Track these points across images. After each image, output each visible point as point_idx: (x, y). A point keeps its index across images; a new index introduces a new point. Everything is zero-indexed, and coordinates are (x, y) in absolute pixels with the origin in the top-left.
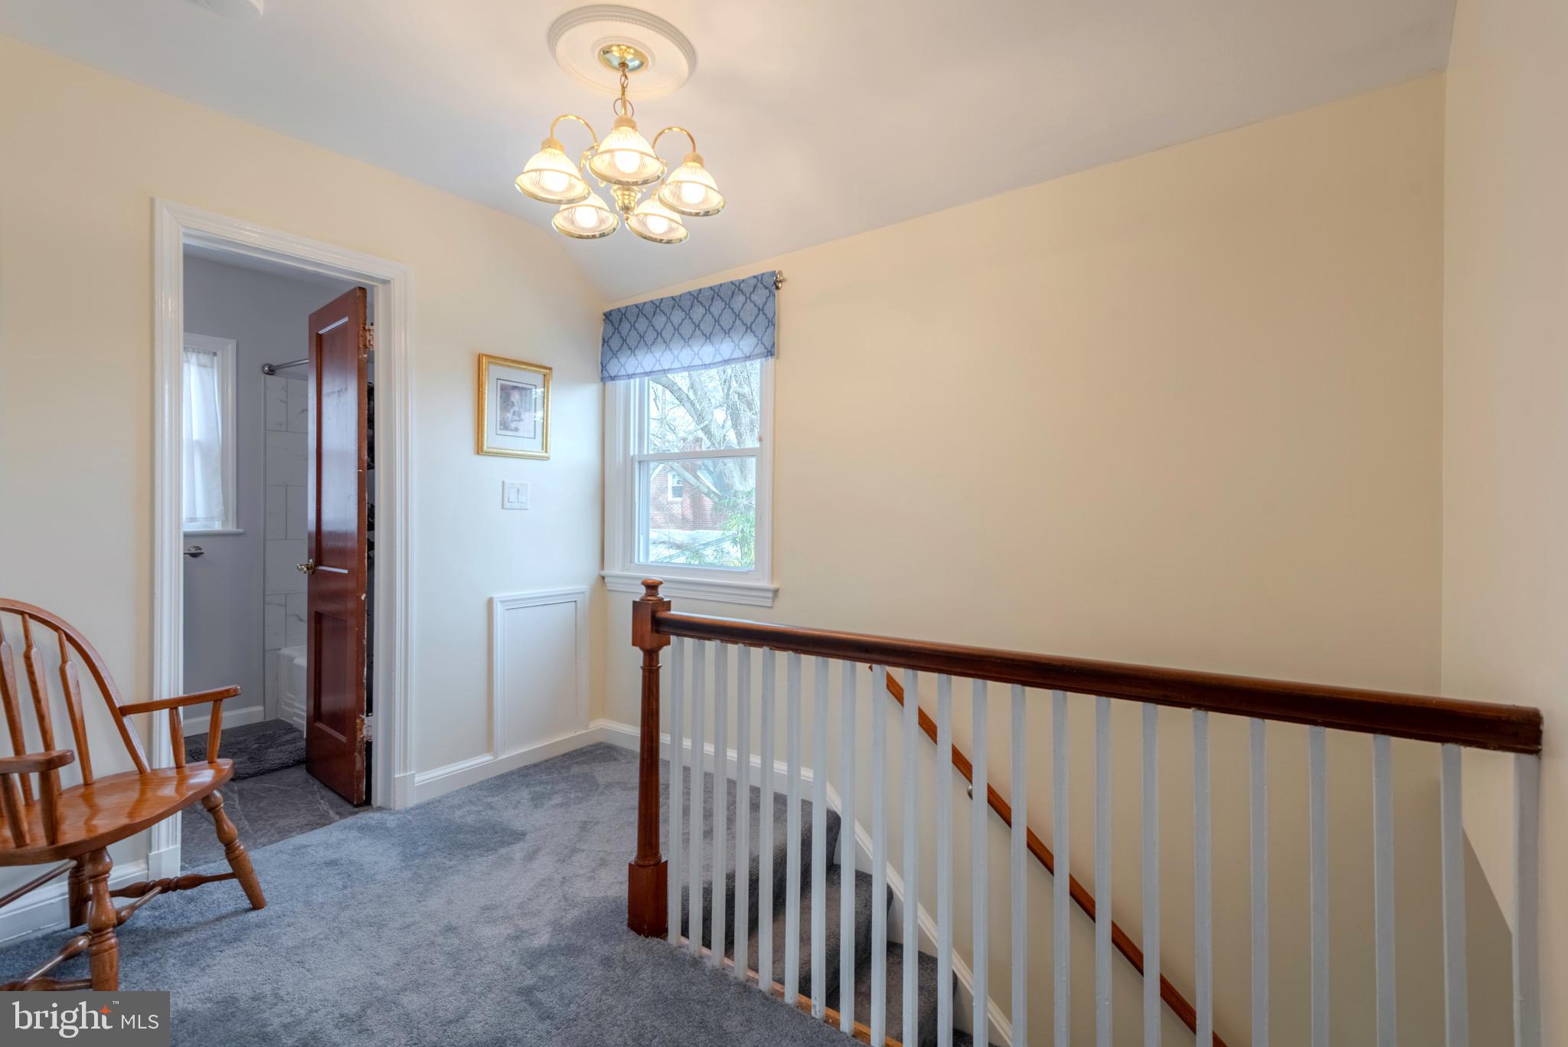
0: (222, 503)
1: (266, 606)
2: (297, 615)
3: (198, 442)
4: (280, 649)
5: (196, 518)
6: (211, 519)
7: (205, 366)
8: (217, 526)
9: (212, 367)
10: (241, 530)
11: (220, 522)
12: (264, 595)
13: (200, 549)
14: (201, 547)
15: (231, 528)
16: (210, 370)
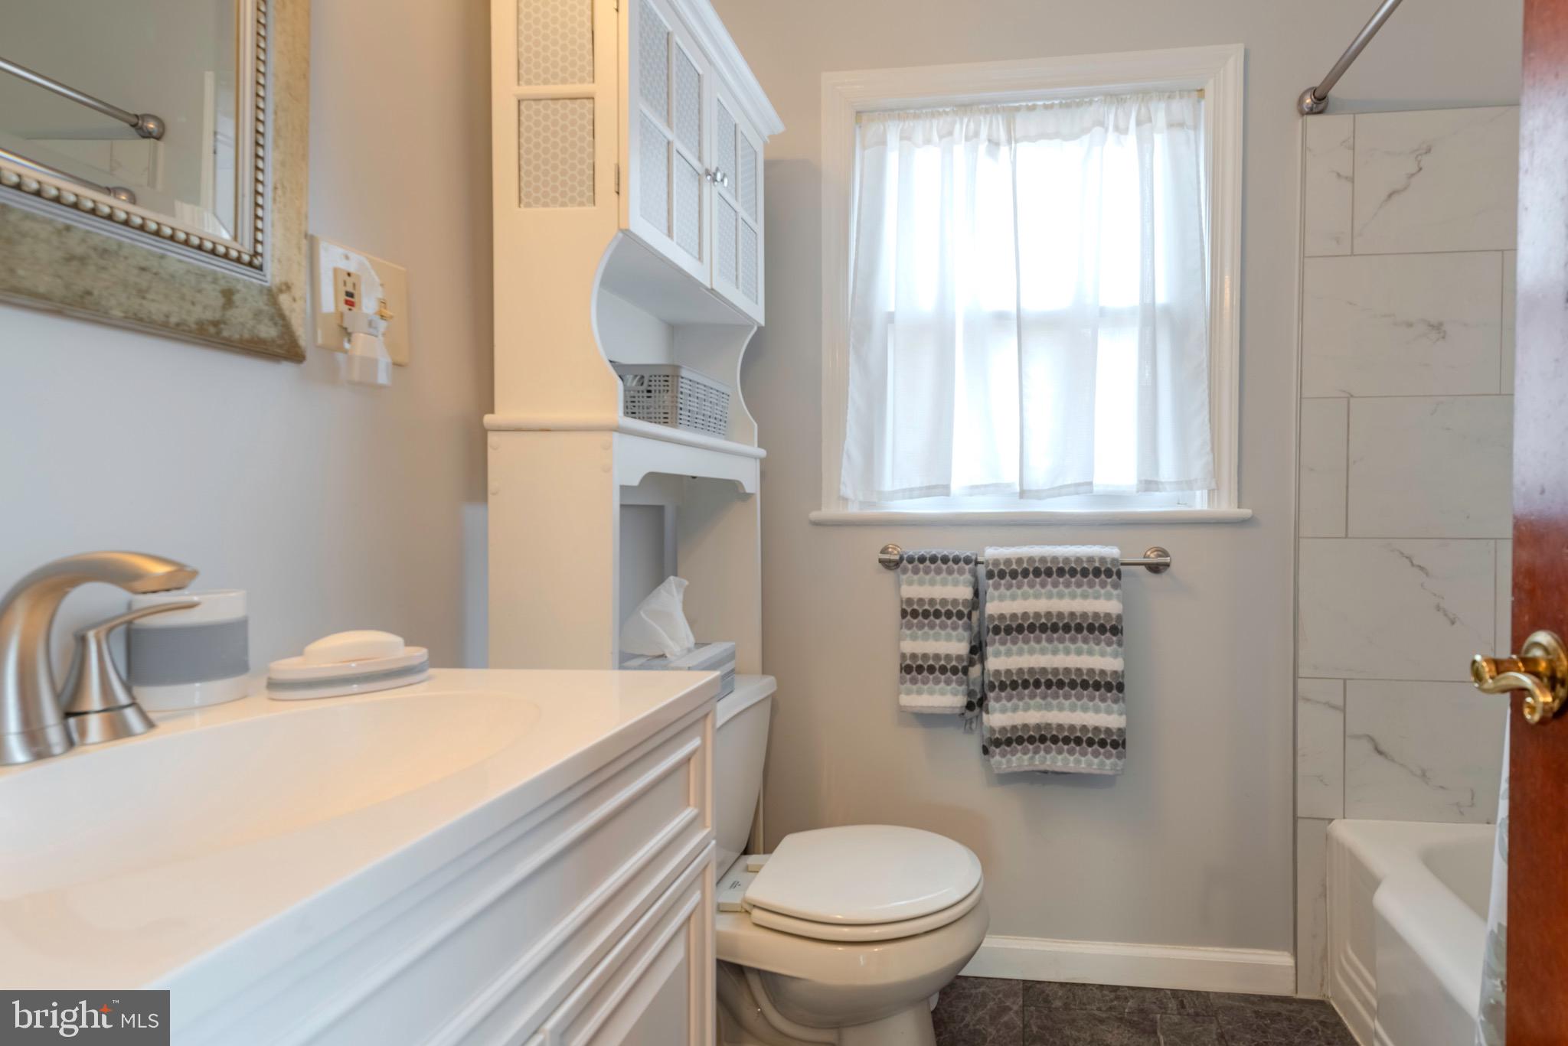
0: (1208, 448)
1: (1301, 705)
2: (1371, 739)
3: (1167, 310)
4: (1331, 820)
5: (1156, 483)
6: (1186, 484)
7: (1181, 125)
8: (1199, 503)
9: (1196, 128)
10: (1246, 512)
11: (1205, 492)
12: (1295, 677)
13: (1165, 554)
14: (1169, 552)
15: (1227, 507)
16: (1191, 133)
